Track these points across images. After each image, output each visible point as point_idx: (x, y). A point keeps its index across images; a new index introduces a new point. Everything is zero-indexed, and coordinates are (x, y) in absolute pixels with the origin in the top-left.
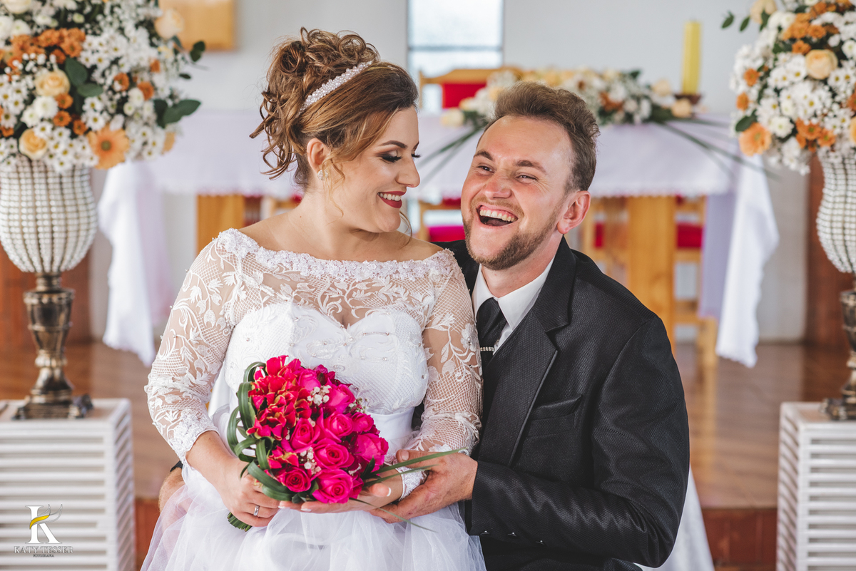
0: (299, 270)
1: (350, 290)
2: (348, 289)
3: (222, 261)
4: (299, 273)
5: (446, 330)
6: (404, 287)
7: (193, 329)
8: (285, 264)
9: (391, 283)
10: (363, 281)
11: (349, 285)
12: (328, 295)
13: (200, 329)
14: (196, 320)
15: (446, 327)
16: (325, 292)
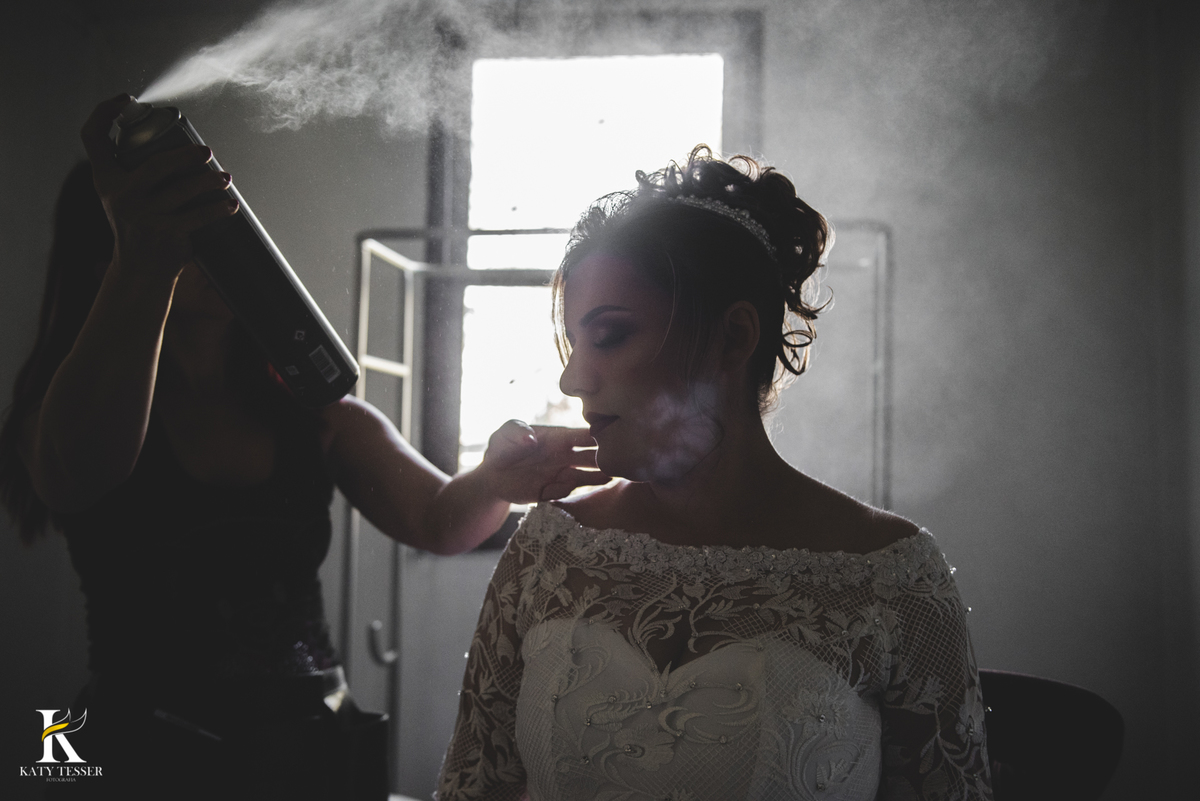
0: (629, 562)
1: (708, 598)
2: (703, 597)
3: (522, 553)
4: (627, 566)
5: (929, 712)
6: (815, 600)
7: (484, 674)
8: (607, 551)
9: (792, 591)
10: (737, 584)
11: (708, 591)
12: (661, 607)
13: (493, 672)
14: (487, 657)
15: (931, 707)
16: (659, 602)
